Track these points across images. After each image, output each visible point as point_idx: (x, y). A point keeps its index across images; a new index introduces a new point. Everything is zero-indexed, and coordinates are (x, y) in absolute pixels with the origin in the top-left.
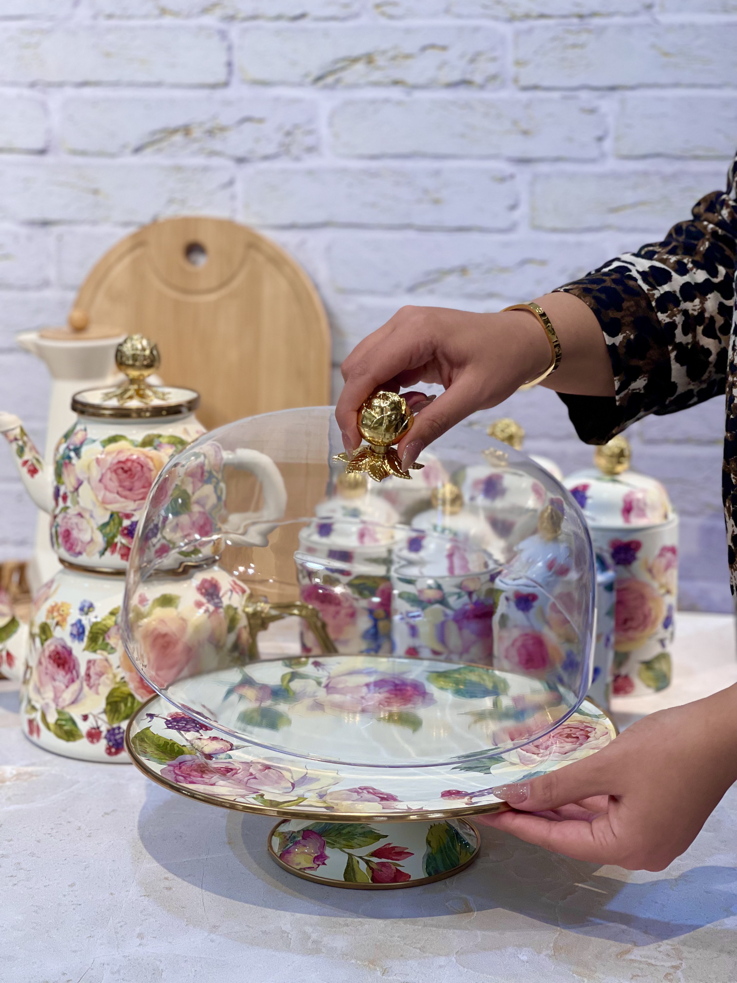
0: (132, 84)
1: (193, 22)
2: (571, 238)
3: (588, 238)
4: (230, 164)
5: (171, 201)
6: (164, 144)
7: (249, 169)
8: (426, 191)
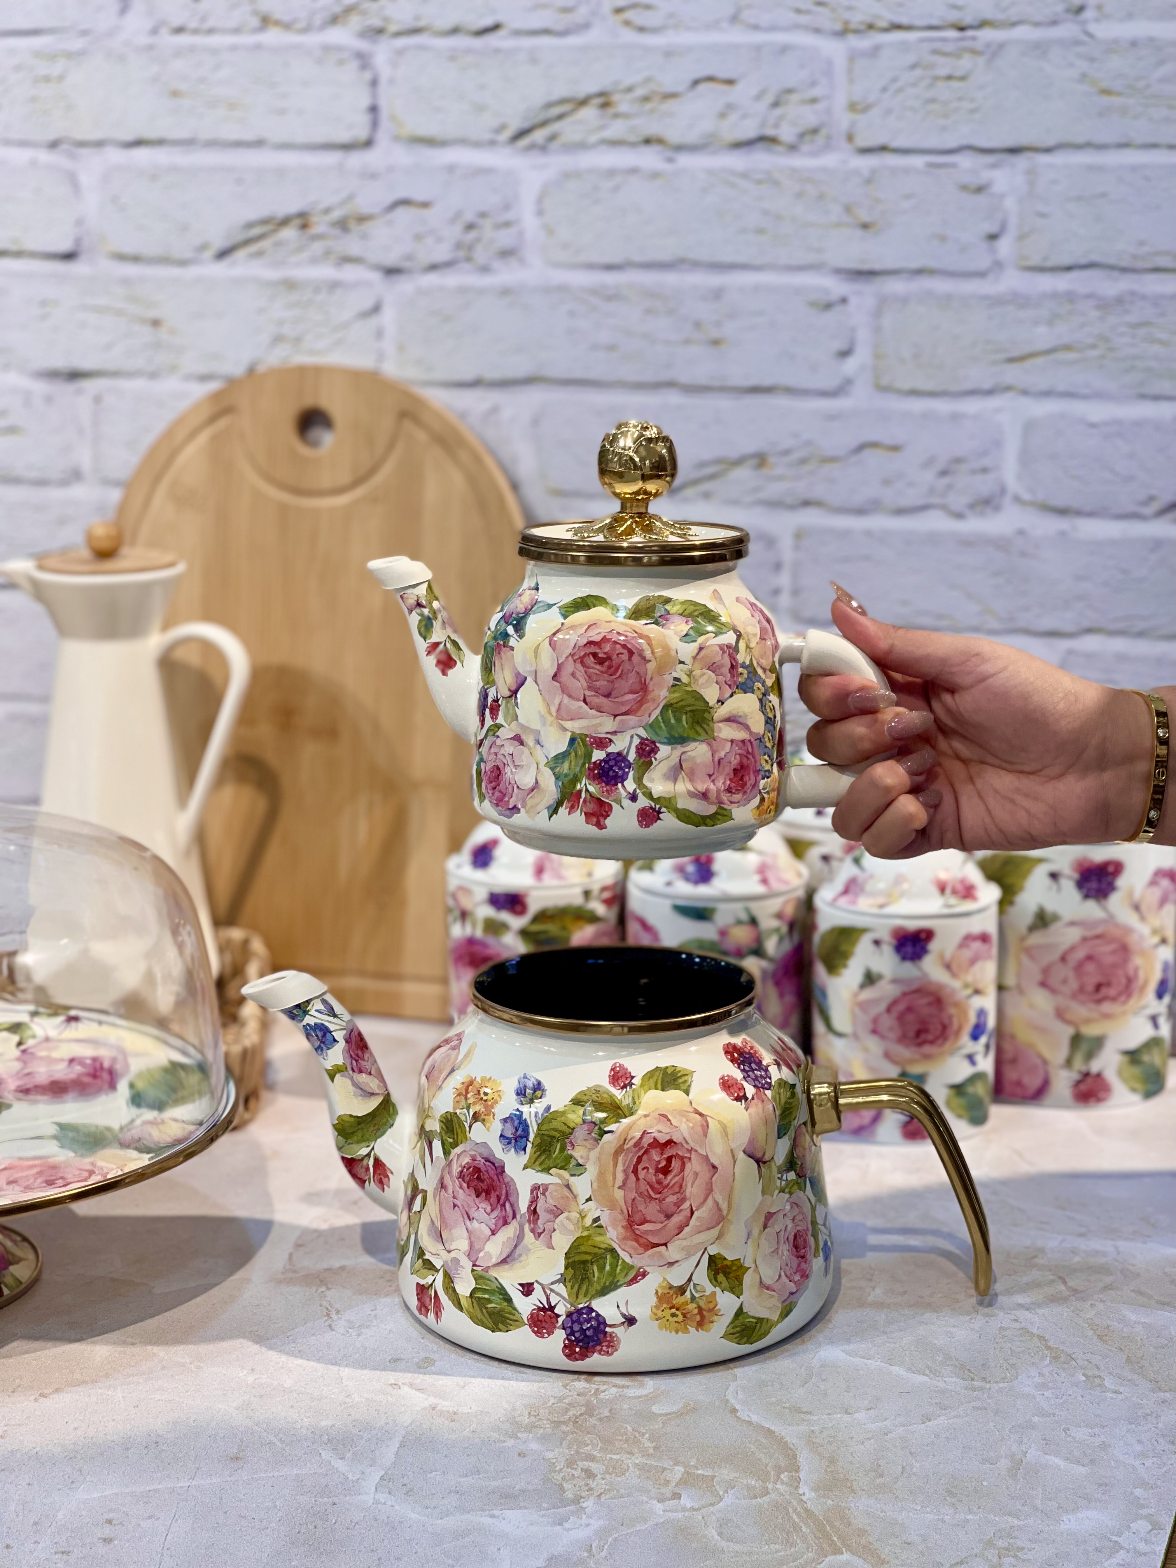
0: (212, 144)
1: (314, 39)
2: (942, 406)
3: (971, 406)
4: (376, 277)
5: (278, 339)
6: (265, 244)
7: (405, 286)
8: (698, 325)
